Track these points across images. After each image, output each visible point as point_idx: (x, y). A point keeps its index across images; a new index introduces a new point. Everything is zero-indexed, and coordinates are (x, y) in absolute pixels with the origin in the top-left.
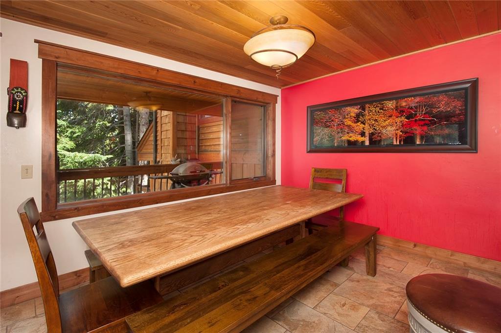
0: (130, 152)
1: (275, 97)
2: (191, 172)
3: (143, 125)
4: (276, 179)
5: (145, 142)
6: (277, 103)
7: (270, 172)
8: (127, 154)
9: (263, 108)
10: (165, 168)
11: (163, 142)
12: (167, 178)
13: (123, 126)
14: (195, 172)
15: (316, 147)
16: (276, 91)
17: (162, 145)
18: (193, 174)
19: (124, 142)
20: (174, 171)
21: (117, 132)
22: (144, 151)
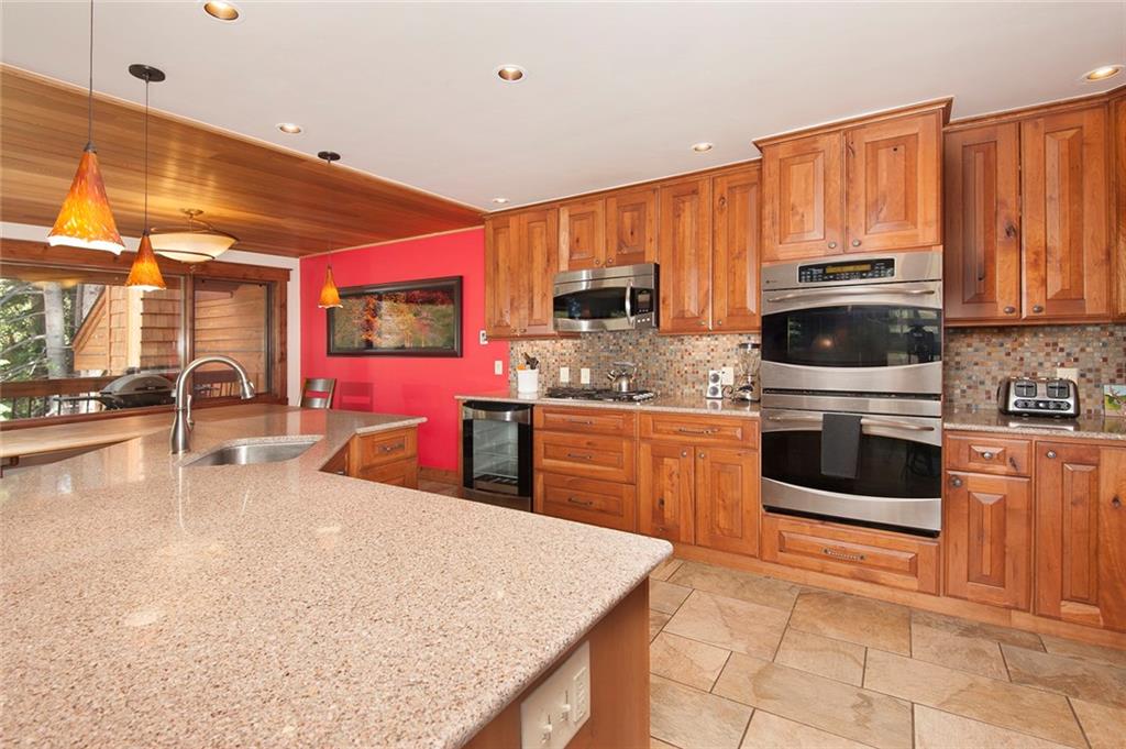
0: (58, 351)
1: (286, 273)
2: (137, 389)
3: (92, 293)
4: (289, 396)
5: (89, 331)
6: (289, 280)
7: (276, 386)
8: (50, 356)
9: (264, 287)
10: (93, 383)
11: (113, 334)
12: (95, 399)
13: (42, 296)
14: (146, 389)
15: (339, 349)
16: (293, 264)
17: (112, 340)
18: (141, 392)
19: (45, 329)
20: (107, 389)
21: (28, 306)
22: (88, 349)
